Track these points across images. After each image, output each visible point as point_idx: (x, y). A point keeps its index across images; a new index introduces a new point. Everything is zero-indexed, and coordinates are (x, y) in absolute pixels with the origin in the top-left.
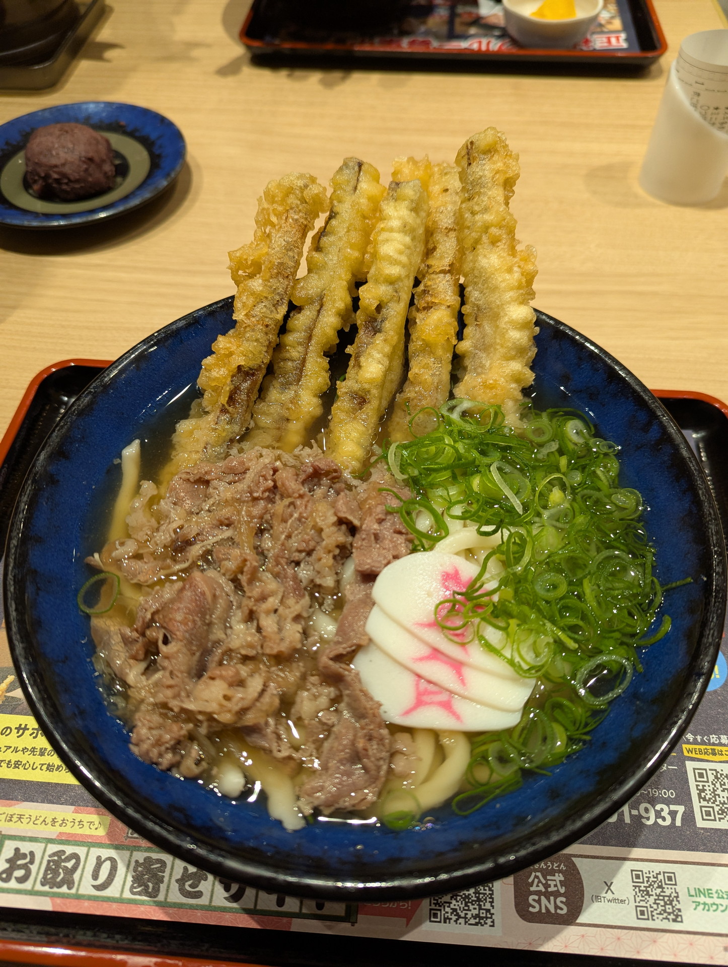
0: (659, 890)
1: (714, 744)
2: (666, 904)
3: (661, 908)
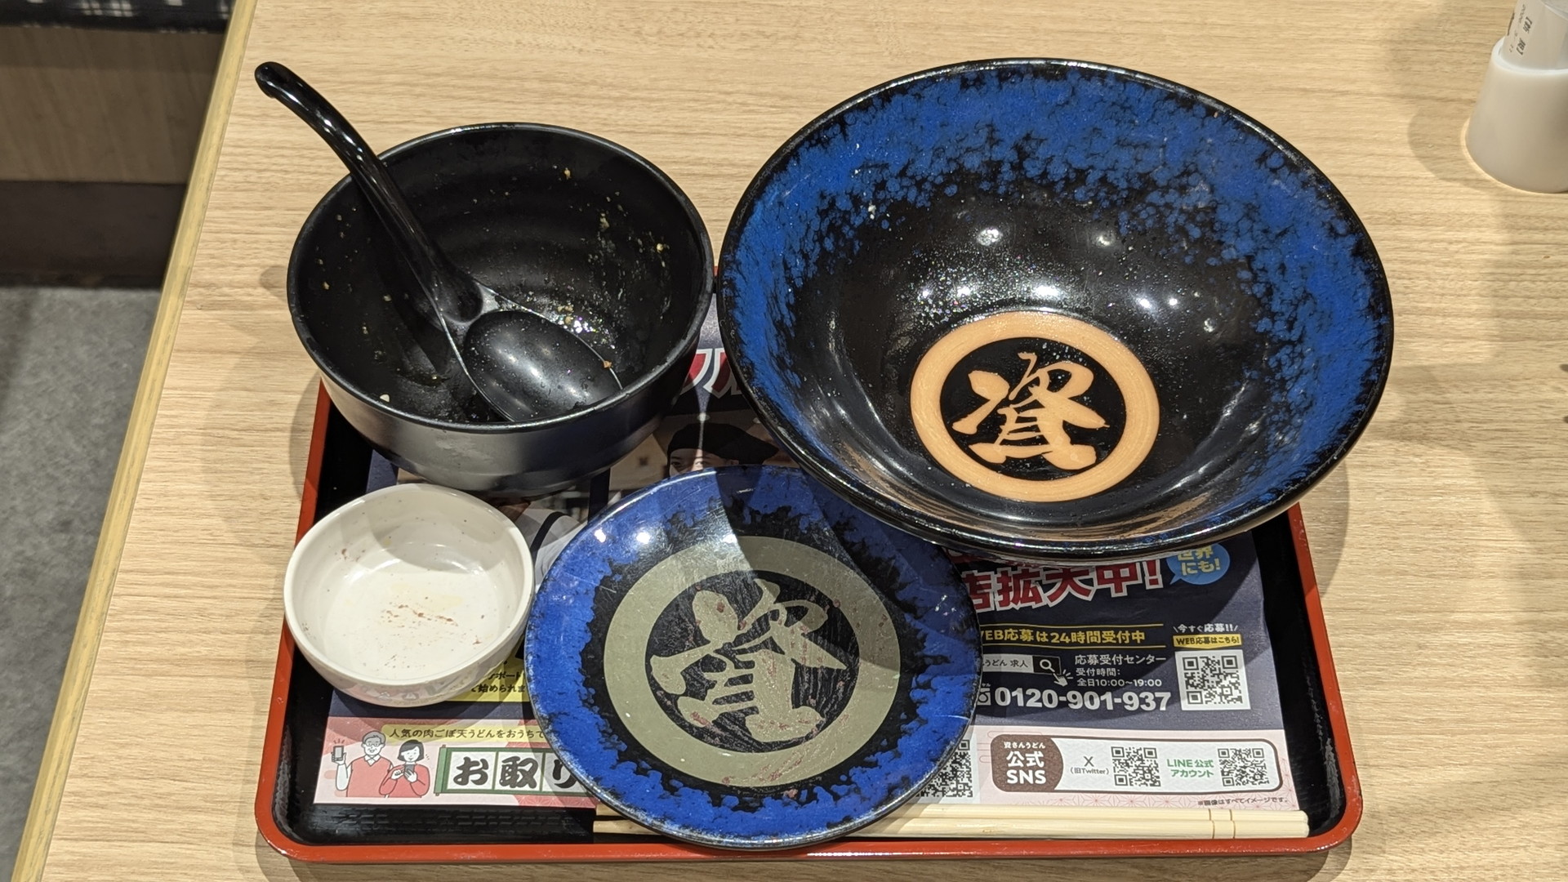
0: (1138, 763)
1: (1208, 633)
2: (1145, 772)
3: (1139, 776)
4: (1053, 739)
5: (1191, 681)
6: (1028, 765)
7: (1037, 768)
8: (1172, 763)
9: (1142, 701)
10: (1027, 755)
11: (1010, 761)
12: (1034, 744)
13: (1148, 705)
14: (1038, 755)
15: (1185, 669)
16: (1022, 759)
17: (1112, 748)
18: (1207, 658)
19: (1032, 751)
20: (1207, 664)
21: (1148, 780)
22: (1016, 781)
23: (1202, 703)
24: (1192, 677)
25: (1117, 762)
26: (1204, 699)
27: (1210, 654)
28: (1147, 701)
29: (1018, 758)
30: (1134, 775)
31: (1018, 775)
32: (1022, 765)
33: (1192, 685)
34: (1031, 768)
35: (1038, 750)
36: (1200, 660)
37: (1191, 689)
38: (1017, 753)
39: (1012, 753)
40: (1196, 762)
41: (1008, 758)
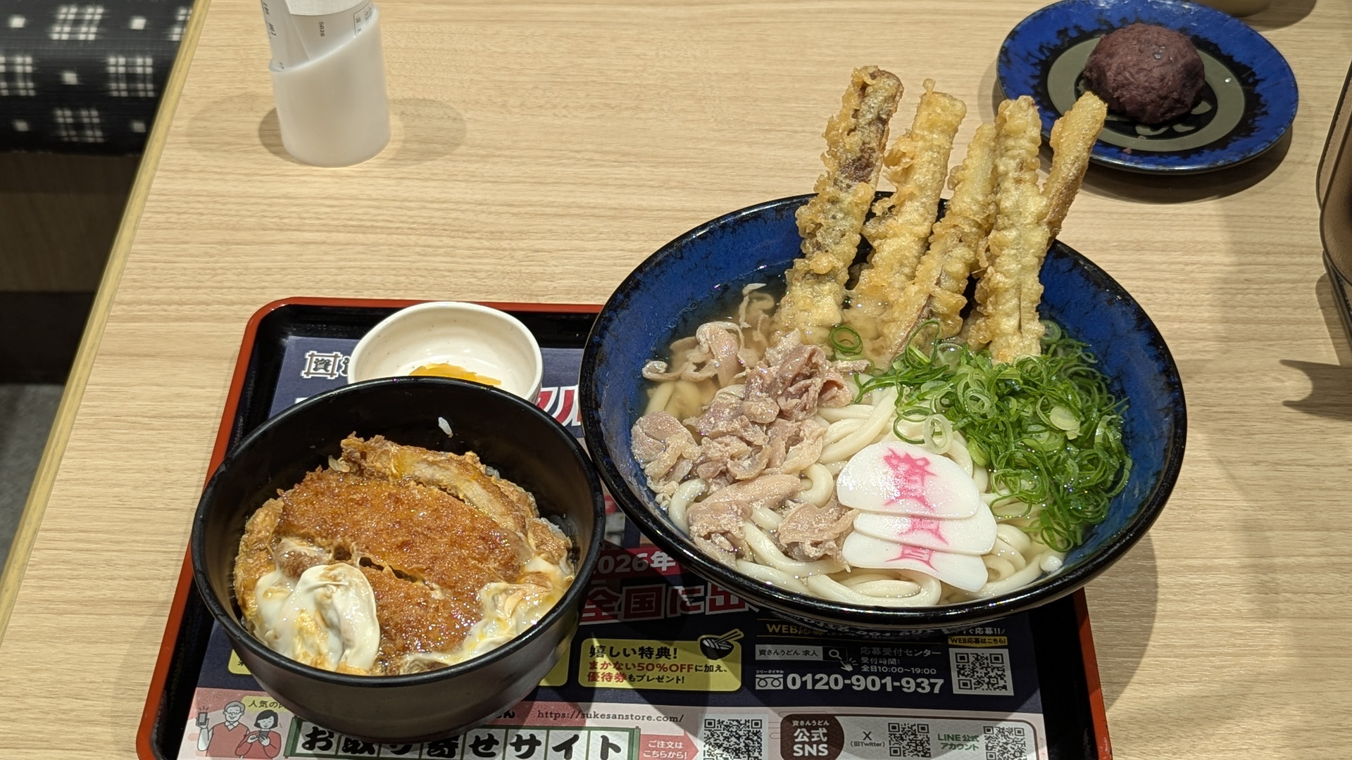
4: (837, 717)
5: (962, 672)
6: (813, 740)
7: (820, 742)
8: (942, 737)
9: (918, 685)
10: (812, 731)
11: (797, 737)
12: (819, 722)
13: (923, 688)
14: (822, 731)
15: (957, 662)
16: (808, 734)
17: (889, 724)
18: (977, 654)
19: (817, 728)
20: (977, 659)
21: (919, 752)
22: (801, 753)
23: (971, 689)
24: (963, 668)
25: (893, 736)
26: (973, 686)
27: (980, 652)
28: (923, 685)
29: (805, 734)
30: (908, 747)
31: (803, 749)
32: (807, 740)
33: (963, 675)
34: (815, 742)
35: (822, 727)
36: (970, 656)
37: (961, 677)
38: (804, 730)
39: (799, 730)
40: (964, 736)
41: (796, 734)
